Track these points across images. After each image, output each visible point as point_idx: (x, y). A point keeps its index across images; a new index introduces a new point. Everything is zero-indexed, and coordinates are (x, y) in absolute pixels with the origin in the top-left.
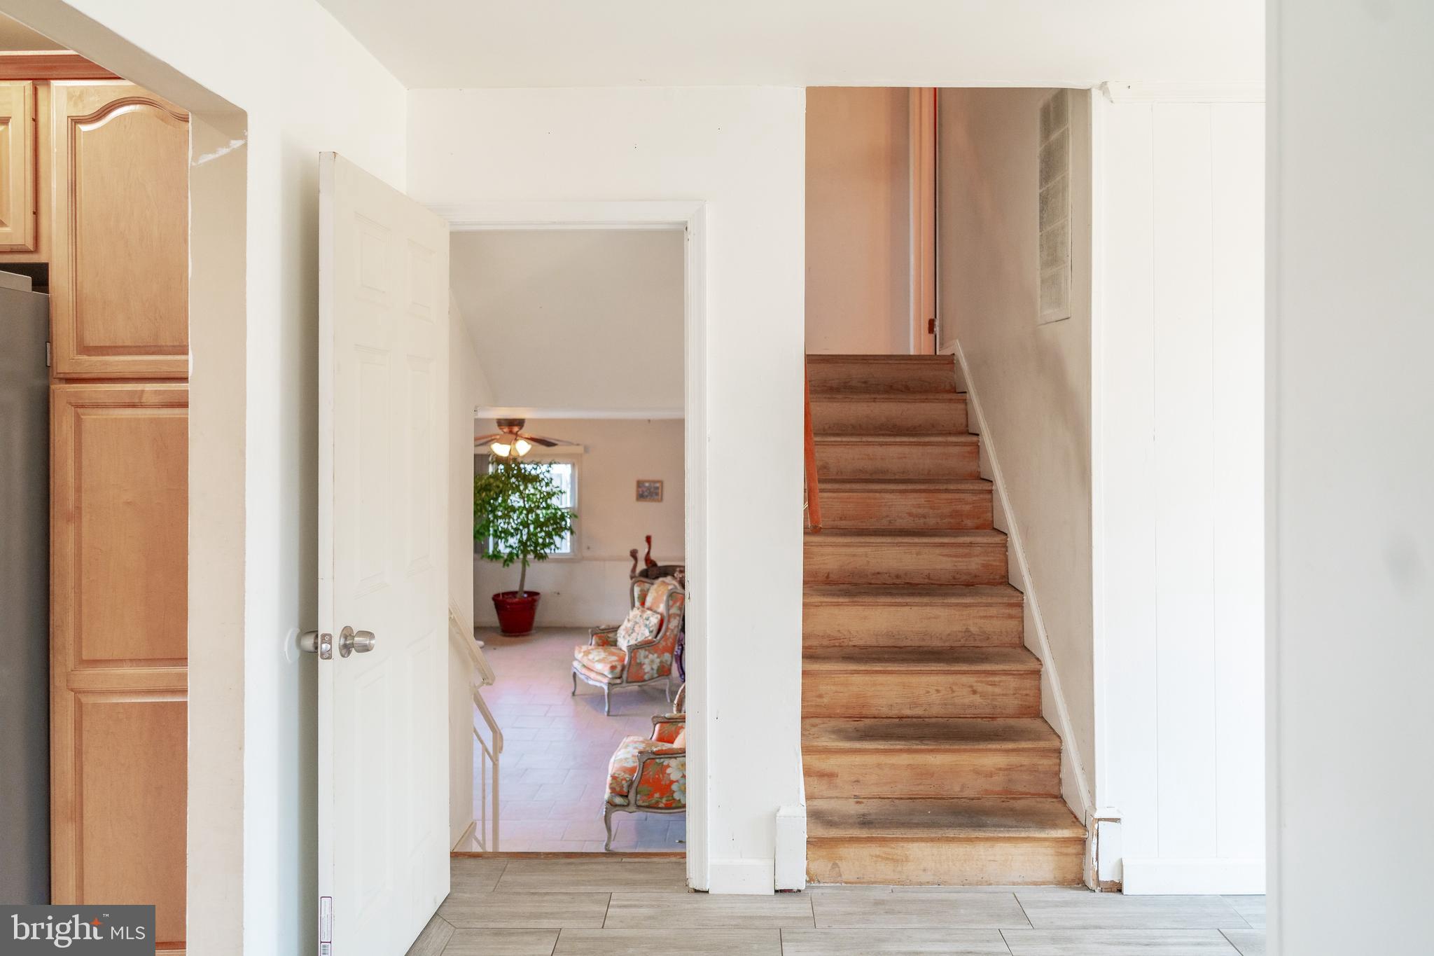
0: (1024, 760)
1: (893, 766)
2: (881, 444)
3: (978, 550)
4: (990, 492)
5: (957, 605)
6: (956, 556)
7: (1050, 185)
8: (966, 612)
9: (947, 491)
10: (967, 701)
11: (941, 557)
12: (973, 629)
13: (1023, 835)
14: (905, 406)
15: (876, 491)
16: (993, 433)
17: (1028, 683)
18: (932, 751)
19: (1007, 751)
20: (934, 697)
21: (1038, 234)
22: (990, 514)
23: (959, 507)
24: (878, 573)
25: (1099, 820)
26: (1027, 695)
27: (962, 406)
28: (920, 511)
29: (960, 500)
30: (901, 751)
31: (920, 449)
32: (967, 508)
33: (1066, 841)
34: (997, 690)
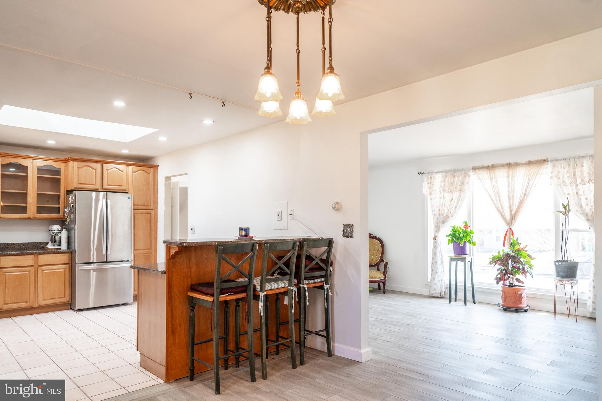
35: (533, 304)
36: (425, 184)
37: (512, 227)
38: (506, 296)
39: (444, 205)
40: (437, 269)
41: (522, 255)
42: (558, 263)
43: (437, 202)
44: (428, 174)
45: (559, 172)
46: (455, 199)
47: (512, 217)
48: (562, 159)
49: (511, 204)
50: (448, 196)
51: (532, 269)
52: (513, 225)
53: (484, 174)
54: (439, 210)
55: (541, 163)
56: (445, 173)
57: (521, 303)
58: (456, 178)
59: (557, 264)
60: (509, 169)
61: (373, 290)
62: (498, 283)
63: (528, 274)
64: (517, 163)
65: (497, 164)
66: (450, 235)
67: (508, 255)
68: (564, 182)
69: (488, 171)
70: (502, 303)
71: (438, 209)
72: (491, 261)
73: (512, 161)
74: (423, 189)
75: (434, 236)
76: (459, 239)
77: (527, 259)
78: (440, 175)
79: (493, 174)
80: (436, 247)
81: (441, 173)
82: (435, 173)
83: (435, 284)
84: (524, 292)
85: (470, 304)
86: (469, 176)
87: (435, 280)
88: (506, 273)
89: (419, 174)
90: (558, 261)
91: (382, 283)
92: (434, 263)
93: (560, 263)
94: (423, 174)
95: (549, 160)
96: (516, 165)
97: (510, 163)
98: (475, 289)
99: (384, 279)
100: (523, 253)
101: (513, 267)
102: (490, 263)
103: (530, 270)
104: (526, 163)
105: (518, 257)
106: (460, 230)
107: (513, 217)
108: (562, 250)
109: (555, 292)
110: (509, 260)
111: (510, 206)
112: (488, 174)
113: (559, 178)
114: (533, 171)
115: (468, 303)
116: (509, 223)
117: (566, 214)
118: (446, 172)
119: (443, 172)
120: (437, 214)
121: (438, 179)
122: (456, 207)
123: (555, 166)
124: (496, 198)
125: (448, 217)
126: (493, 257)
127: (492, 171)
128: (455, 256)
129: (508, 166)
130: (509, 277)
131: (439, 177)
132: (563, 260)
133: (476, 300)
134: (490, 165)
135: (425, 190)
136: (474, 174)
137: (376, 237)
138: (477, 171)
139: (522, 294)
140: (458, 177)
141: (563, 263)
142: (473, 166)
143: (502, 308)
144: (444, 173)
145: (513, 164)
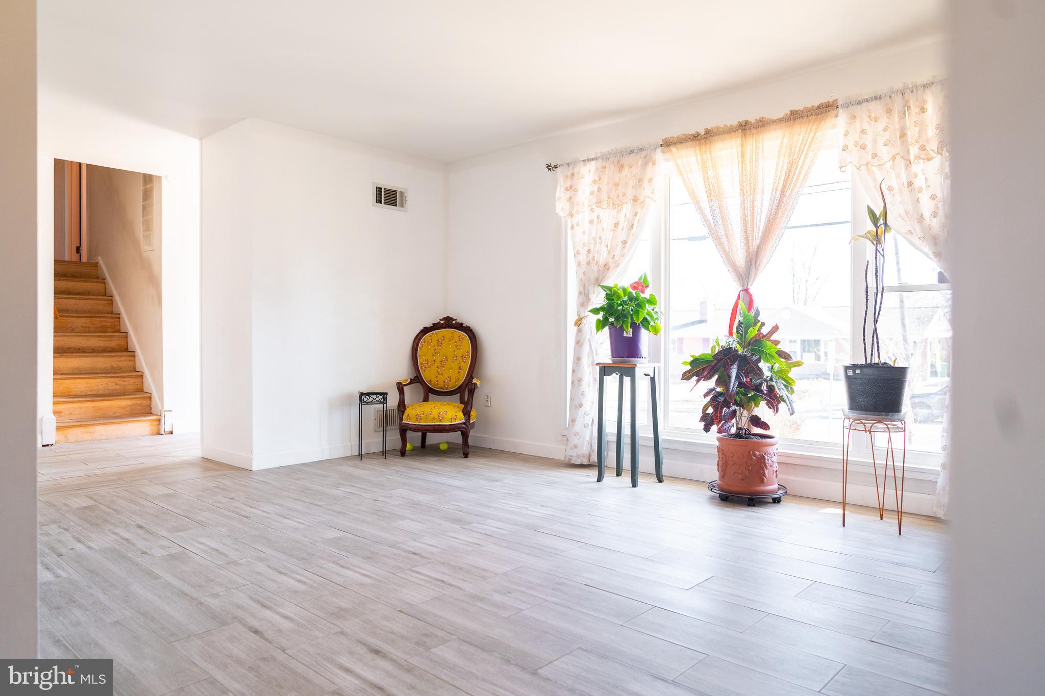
0: (138, 402)
1: (86, 407)
2: (65, 298)
3: (115, 338)
4: (119, 318)
5: (108, 356)
6: (106, 341)
7: (147, 202)
8: (112, 359)
9: (100, 317)
10: (114, 388)
11: (98, 342)
12: (115, 366)
13: (139, 419)
14: (75, 283)
15: (66, 317)
16: (120, 294)
17: (138, 380)
18: (102, 400)
19: (131, 399)
20: (101, 387)
21: (142, 219)
22: (119, 327)
23: (104, 324)
24: (70, 348)
25: (165, 411)
26: (138, 385)
27: (103, 285)
28: (88, 325)
29: (105, 321)
30: (89, 401)
31: (85, 302)
32: (109, 324)
33: (154, 420)
34: (126, 383)
35: (794, 480)
36: (560, 192)
37: (749, 285)
38: (726, 463)
39: (600, 239)
40: (582, 397)
41: (763, 351)
42: (854, 372)
43: (584, 233)
44: (567, 166)
45: (863, 132)
46: (623, 224)
47: (751, 260)
48: (872, 98)
49: (749, 225)
50: (607, 215)
51: (793, 391)
52: (752, 280)
53: (689, 156)
54: (589, 251)
55: (821, 113)
56: (602, 162)
57: (762, 481)
58: (626, 171)
59: (850, 373)
60: (745, 136)
61: (448, 448)
62: (707, 429)
63: (782, 406)
64: (764, 119)
65: (718, 128)
66: (602, 309)
67: (730, 353)
68: (875, 155)
69: (698, 148)
70: (718, 481)
71: (586, 249)
72: (688, 372)
73: (752, 117)
74: (557, 203)
75: (577, 318)
76: (621, 316)
77: (780, 364)
78: (592, 166)
79: (709, 155)
80: (581, 343)
81: (593, 163)
82: (582, 163)
83: (576, 434)
84: (772, 452)
85: (646, 484)
86: (654, 163)
87: (576, 423)
88: (726, 404)
89: (549, 167)
90: (854, 367)
91: (462, 431)
92: (576, 382)
93: (858, 371)
94: (556, 167)
95: (840, 103)
96: (762, 124)
97: (747, 122)
98: (662, 445)
99: (464, 423)
100: (768, 346)
101: (741, 385)
102: (686, 376)
103: (787, 394)
104: (783, 118)
105: (755, 358)
106: (622, 294)
107: (753, 261)
108: (864, 336)
109: (846, 451)
110: (732, 365)
111: (746, 232)
112: (696, 155)
113: (863, 147)
114: (801, 137)
115: (640, 480)
116: (744, 276)
117: (877, 240)
118: (605, 157)
119: (599, 158)
120: (584, 263)
121: (587, 174)
122: (624, 243)
123: (854, 117)
124: (712, 214)
125: (608, 269)
126: (692, 359)
127: (705, 146)
128: (614, 363)
129: (742, 130)
130: (735, 411)
131: (590, 171)
132: (869, 362)
133: (665, 471)
134: (702, 132)
135: (561, 207)
136: (667, 160)
137: (462, 324)
138: (674, 149)
139: (766, 457)
140: (630, 167)
141: (866, 371)
142: (664, 138)
143: (716, 493)
144: (600, 162)
145: (754, 123)
